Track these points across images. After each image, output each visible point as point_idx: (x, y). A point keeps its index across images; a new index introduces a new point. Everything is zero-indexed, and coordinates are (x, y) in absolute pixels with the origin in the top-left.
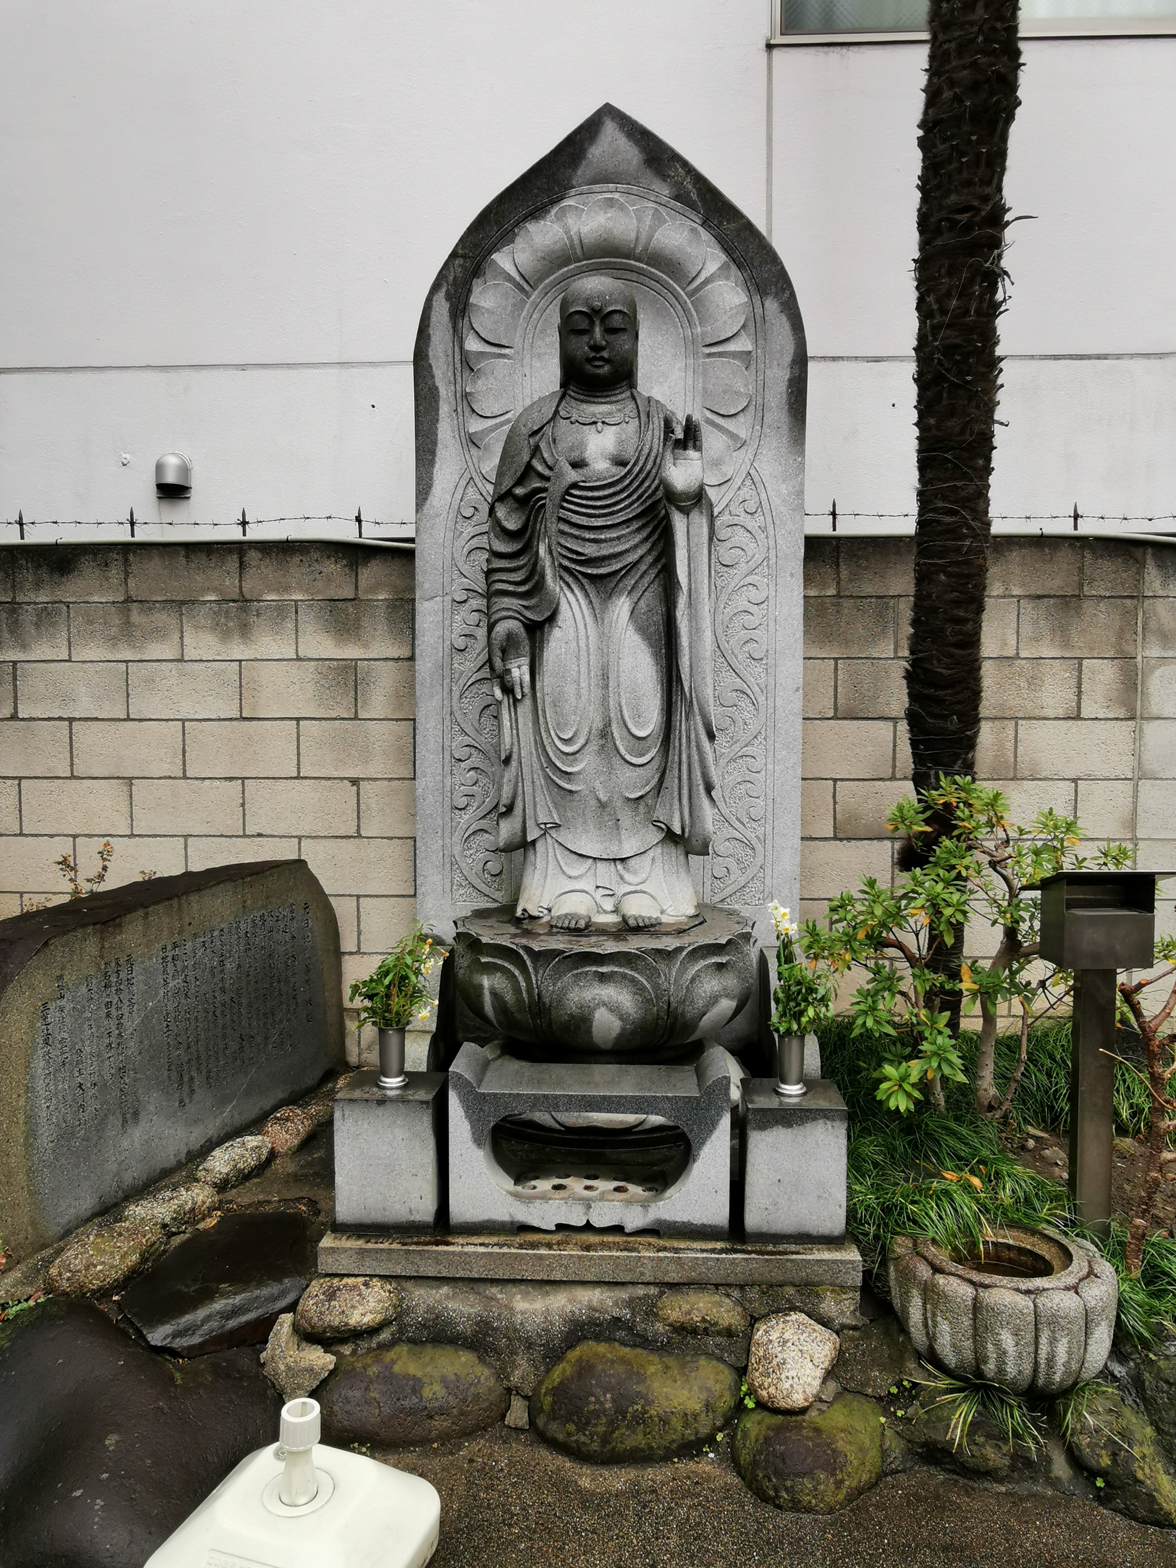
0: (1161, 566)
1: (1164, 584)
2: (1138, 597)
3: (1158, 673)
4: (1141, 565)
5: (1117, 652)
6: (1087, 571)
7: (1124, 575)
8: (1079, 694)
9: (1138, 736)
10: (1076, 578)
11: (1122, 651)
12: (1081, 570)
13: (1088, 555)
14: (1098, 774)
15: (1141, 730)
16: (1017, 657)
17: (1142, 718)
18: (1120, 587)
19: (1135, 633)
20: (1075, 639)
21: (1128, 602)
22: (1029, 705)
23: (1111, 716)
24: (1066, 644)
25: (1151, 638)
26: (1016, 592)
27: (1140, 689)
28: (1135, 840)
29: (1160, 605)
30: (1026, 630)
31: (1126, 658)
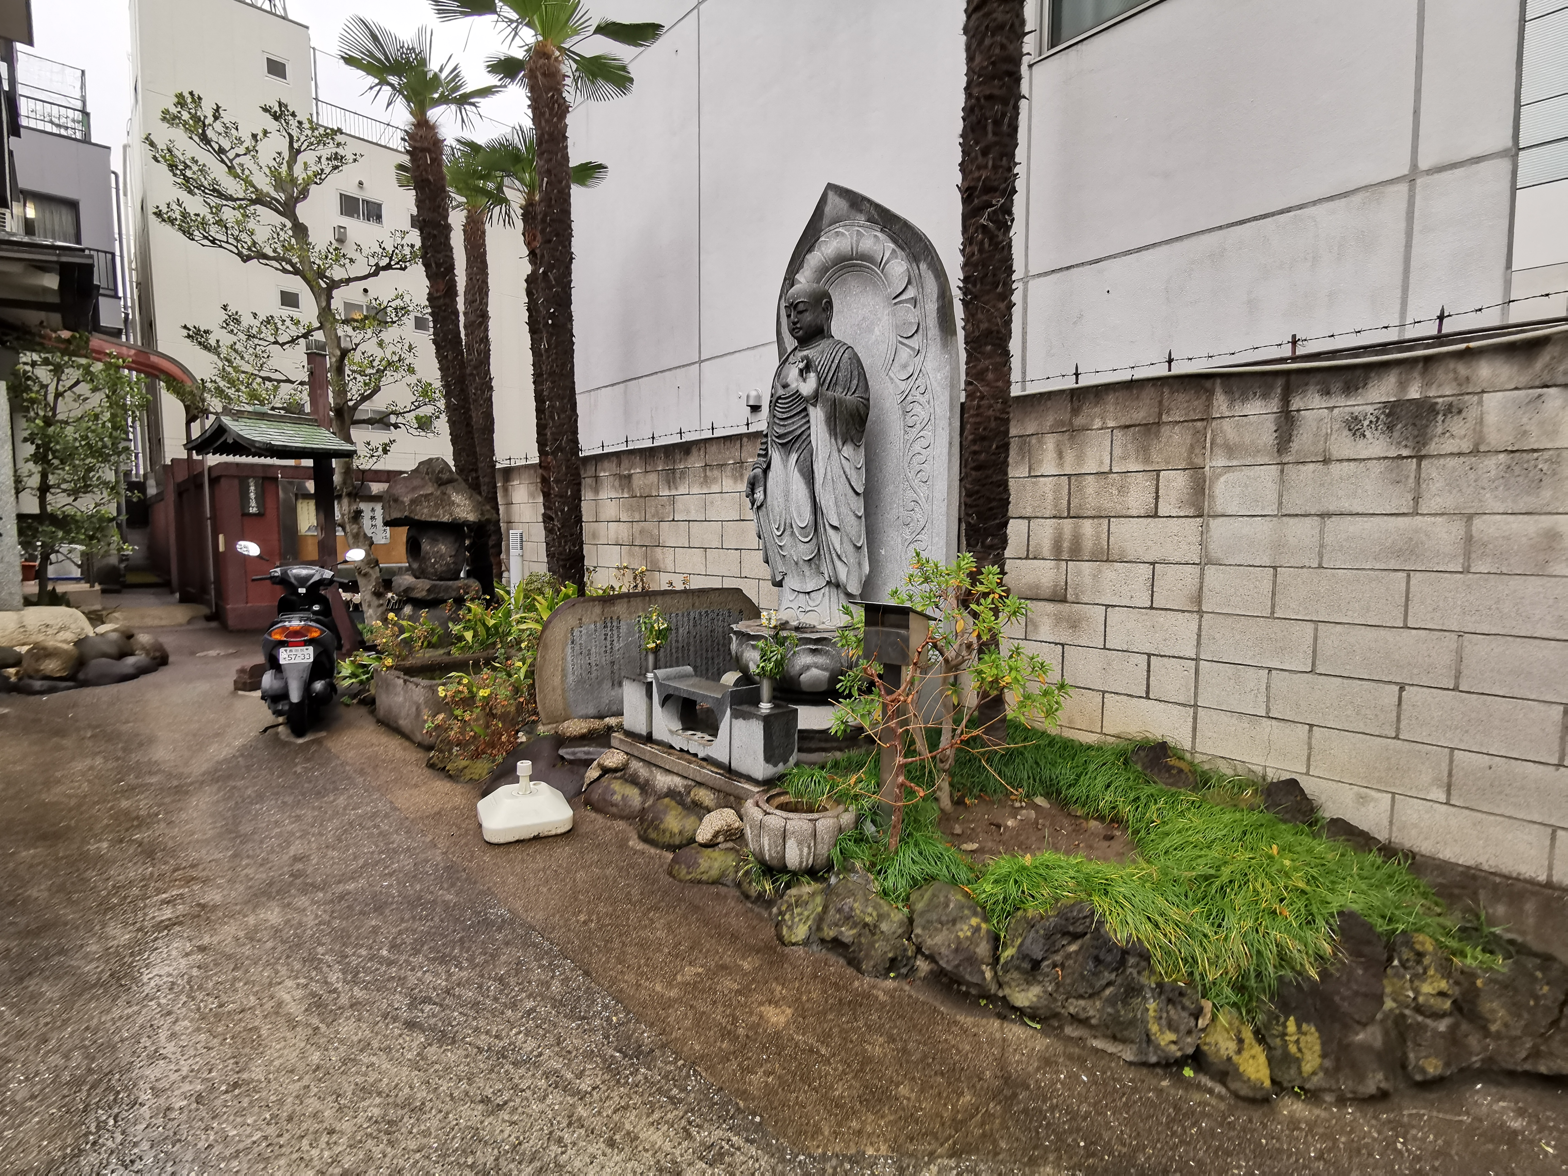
0: (1228, 392)
1: (1231, 406)
2: (1207, 419)
3: (1222, 479)
4: (1211, 393)
5: (1188, 464)
6: (1166, 403)
7: (1196, 403)
8: (1157, 498)
9: (1204, 531)
10: (1157, 410)
11: (1192, 463)
12: (1160, 402)
13: (1166, 391)
14: (1171, 559)
15: (1208, 525)
16: (1111, 472)
17: (1209, 516)
18: (1191, 413)
19: (1204, 448)
20: (1155, 457)
21: (1199, 424)
22: (1119, 507)
23: (1182, 514)
24: (1147, 460)
25: (1218, 451)
26: (1111, 424)
27: (1207, 492)
28: (1200, 613)
29: (1227, 425)
30: (1118, 452)
31: (1195, 470)
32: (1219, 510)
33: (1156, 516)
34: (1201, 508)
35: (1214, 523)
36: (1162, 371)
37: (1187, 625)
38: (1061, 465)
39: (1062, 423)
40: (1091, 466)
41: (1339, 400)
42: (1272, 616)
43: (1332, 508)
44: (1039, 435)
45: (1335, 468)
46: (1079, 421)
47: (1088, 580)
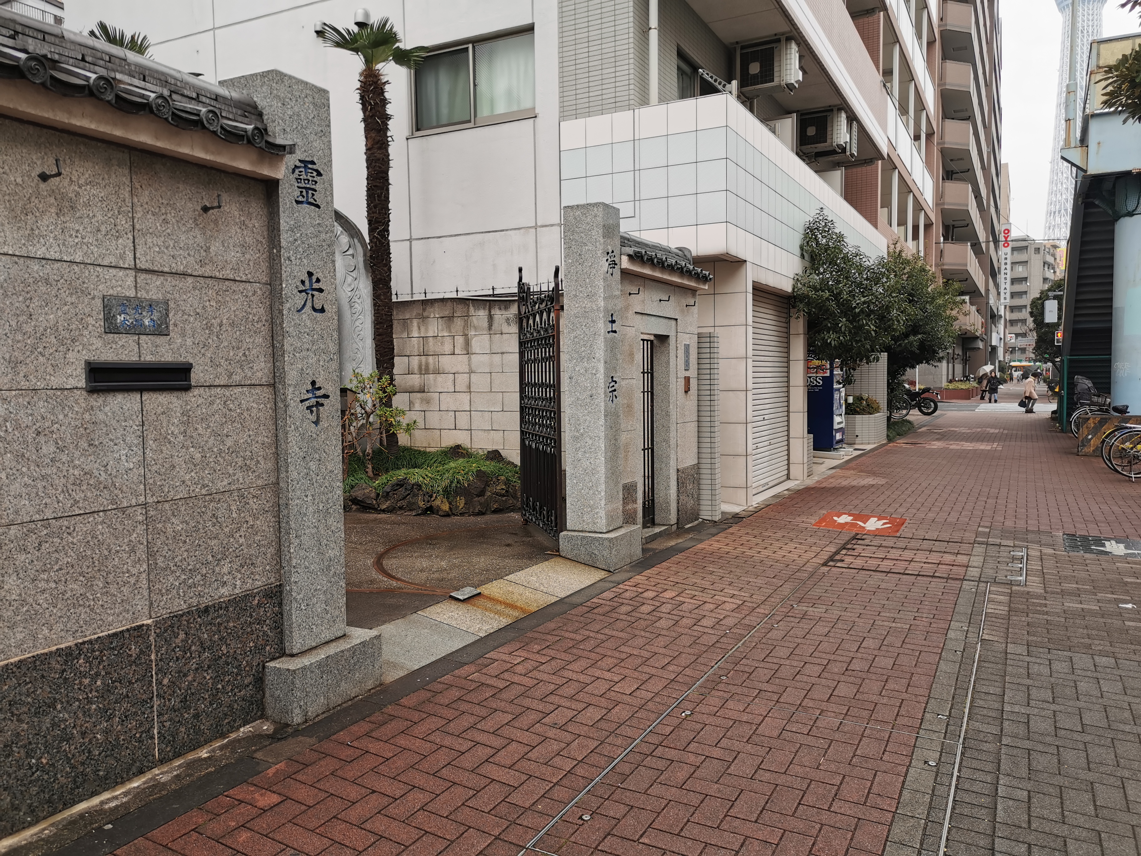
0: (474, 306)
1: (475, 312)
2: (468, 316)
3: (474, 339)
4: (469, 306)
6: (456, 309)
7: (465, 309)
8: (454, 347)
9: (470, 360)
10: (452, 311)
11: (464, 333)
12: (454, 308)
13: (455, 304)
14: (460, 372)
15: (471, 357)
16: (438, 336)
17: (471, 354)
18: (463, 313)
19: (468, 327)
20: (452, 330)
21: (466, 317)
22: (441, 351)
23: (462, 353)
24: (450, 331)
25: (472, 329)
26: (437, 316)
27: (470, 344)
28: (470, 392)
29: (474, 318)
30: (440, 328)
31: (466, 335)
32: (474, 351)
33: (454, 354)
34: (468, 351)
35: (473, 356)
36: (454, 295)
37: (466, 397)
38: (419, 333)
39: (419, 314)
40: (430, 334)
41: (503, 312)
42: (491, 392)
43: (504, 351)
44: (411, 319)
45: (504, 335)
46: (425, 314)
47: (432, 382)
